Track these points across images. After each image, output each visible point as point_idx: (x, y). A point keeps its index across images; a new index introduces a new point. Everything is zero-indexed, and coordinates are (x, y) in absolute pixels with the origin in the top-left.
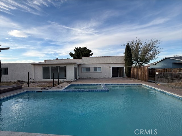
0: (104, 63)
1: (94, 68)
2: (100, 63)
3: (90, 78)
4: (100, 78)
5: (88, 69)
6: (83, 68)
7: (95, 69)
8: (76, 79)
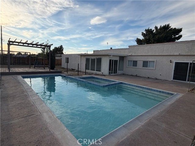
0: (161, 54)
1: (144, 62)
2: (153, 54)
3: (136, 76)
4: (149, 78)
5: (135, 63)
6: (129, 61)
7: (145, 64)
8: (113, 74)
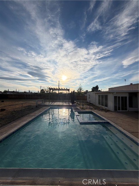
8: (121, 111)
